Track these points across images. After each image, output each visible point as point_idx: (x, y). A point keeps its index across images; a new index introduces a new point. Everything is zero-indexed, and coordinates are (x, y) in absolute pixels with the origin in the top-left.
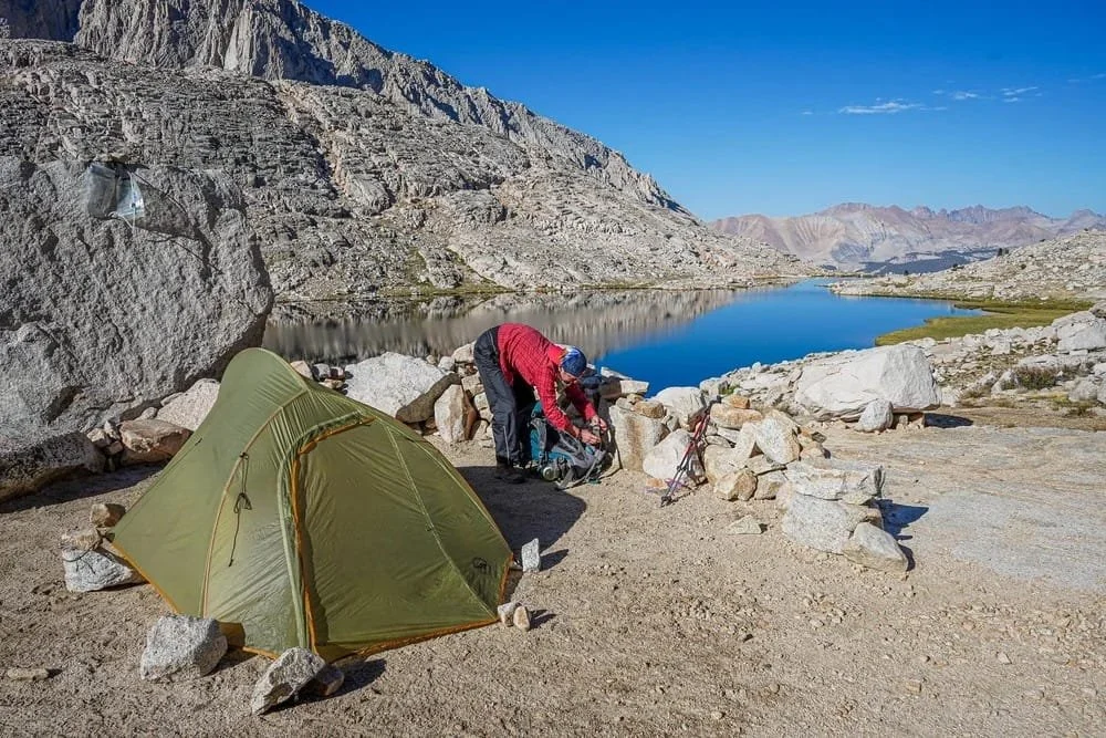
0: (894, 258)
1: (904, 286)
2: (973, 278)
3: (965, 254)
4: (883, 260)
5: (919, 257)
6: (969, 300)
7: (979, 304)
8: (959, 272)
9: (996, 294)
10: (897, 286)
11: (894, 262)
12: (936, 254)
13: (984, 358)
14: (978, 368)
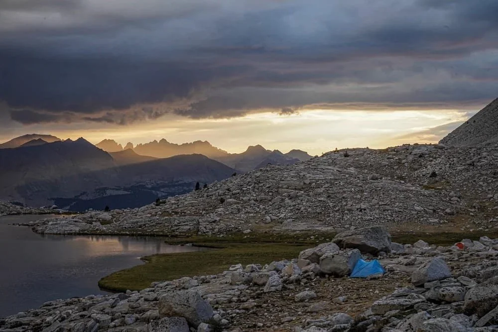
0: (84, 193)
1: (109, 222)
2: (176, 213)
3: (153, 188)
4: (73, 196)
5: (109, 192)
6: (176, 236)
7: (188, 239)
8: (163, 207)
9: (202, 228)
10: (102, 224)
11: (84, 198)
12: (125, 189)
13: (259, 296)
14: (257, 306)
